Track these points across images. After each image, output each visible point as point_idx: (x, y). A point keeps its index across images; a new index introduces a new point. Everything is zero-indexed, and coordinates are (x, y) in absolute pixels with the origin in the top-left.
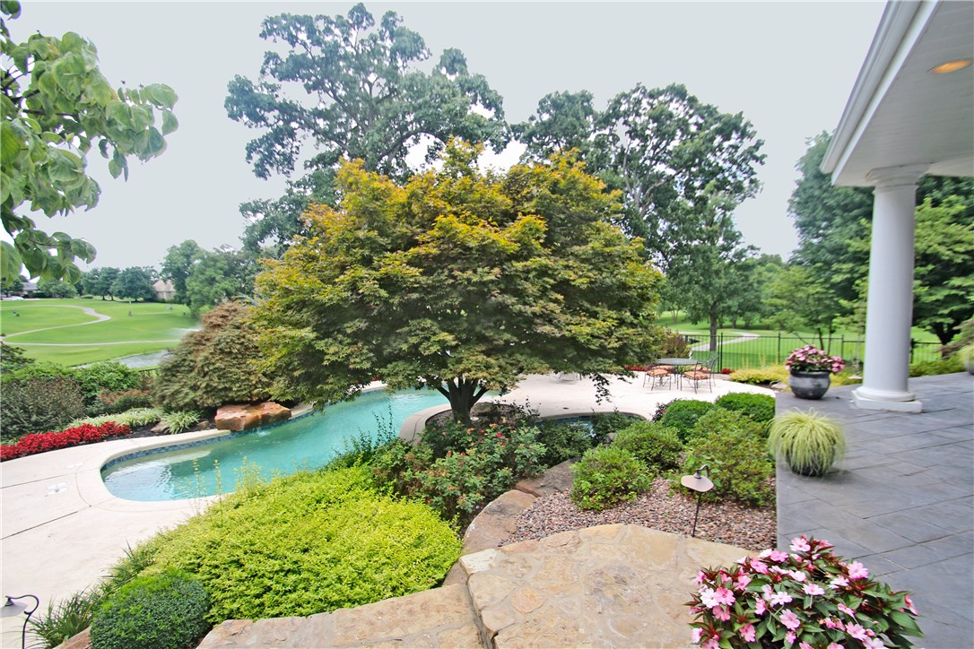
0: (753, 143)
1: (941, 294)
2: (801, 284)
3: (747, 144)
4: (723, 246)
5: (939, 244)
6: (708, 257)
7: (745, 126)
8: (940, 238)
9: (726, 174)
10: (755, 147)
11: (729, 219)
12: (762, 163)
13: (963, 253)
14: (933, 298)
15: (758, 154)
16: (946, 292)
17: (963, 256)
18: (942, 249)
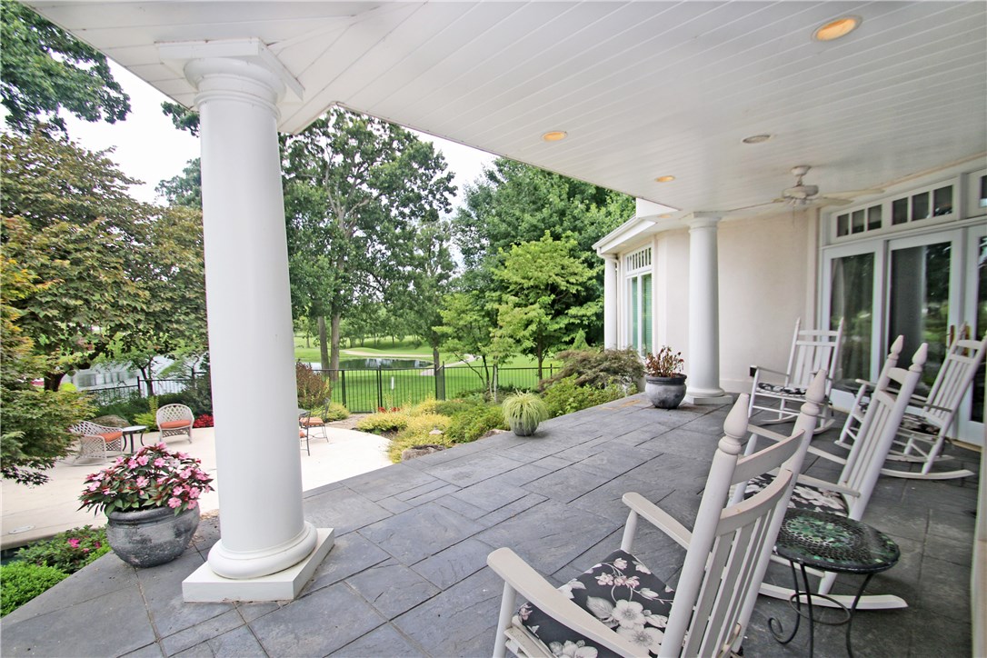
0: (445, 174)
1: (563, 322)
2: (463, 312)
3: (439, 175)
4: (440, 274)
5: (557, 275)
6: (419, 283)
7: (437, 158)
8: (558, 270)
9: (423, 202)
10: (446, 179)
11: (446, 250)
12: (455, 195)
13: (577, 284)
14: (556, 327)
15: (451, 185)
16: (566, 321)
17: (576, 287)
18: (559, 280)
